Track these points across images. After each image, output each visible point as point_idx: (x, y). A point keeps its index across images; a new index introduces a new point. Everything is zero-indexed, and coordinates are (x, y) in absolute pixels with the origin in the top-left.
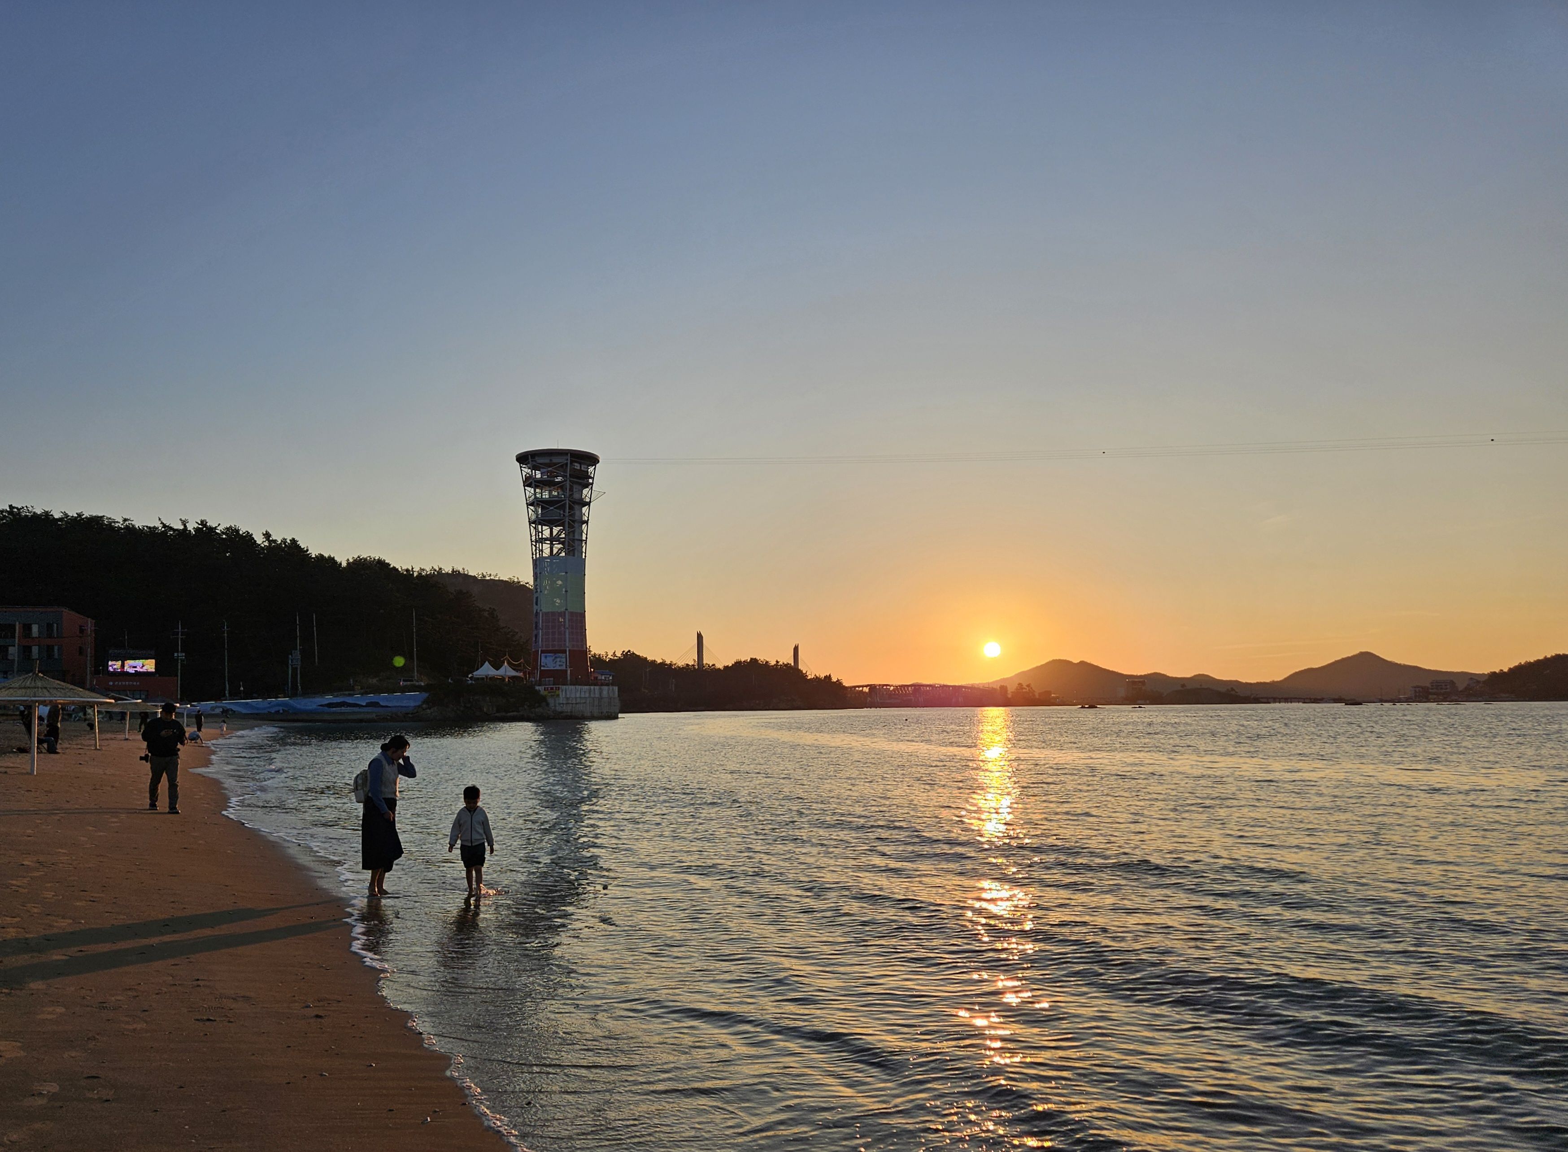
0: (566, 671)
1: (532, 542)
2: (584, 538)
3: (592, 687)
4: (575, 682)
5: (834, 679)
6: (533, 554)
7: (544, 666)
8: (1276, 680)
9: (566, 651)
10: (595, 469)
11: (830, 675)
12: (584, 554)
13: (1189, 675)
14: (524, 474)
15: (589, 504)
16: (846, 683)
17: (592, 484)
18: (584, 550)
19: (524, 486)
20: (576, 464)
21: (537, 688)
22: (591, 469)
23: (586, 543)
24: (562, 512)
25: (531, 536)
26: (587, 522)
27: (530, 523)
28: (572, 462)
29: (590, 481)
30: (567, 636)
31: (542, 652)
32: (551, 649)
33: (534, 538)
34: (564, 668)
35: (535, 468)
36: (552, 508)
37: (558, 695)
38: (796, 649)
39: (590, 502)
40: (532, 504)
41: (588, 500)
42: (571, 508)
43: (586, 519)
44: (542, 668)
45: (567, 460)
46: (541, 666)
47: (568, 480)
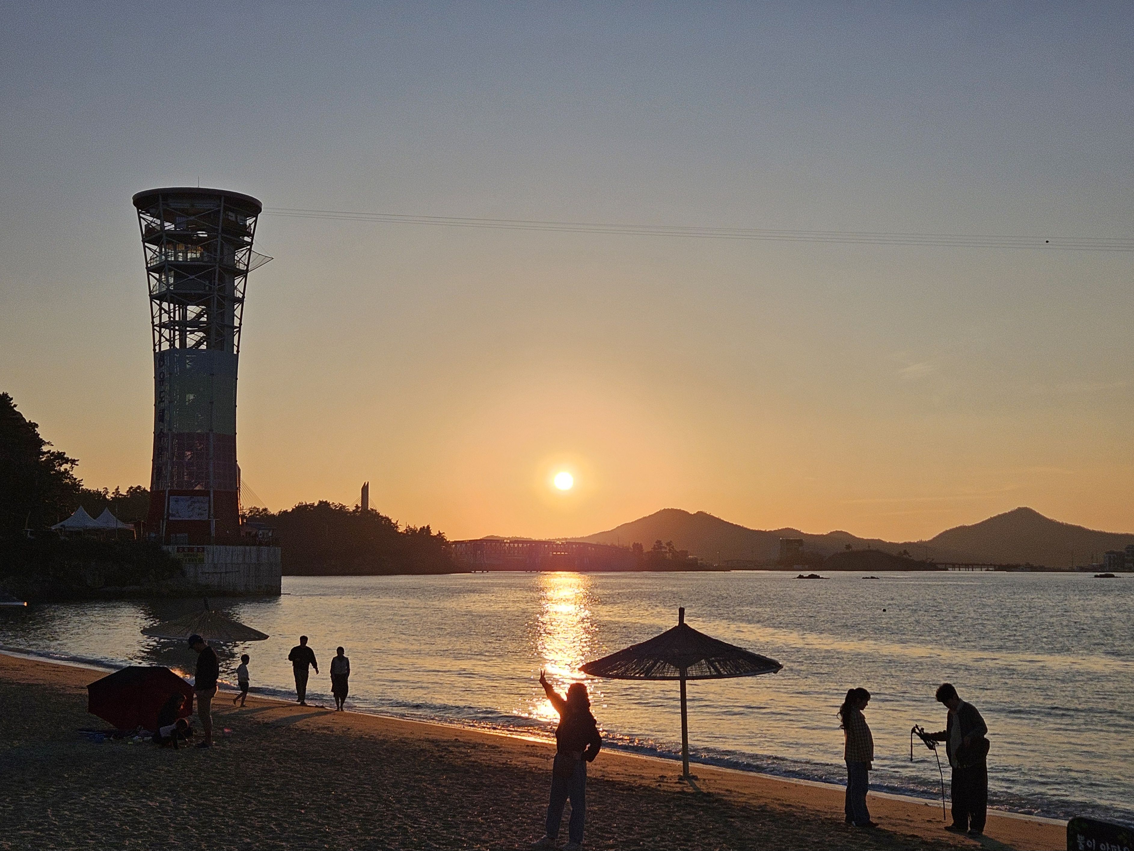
0: (208, 524)
1: (154, 326)
2: (236, 323)
3: (248, 548)
4: (222, 541)
5: (434, 533)
6: (155, 345)
7: (173, 515)
8: (924, 540)
9: (209, 492)
10: (256, 221)
11: (428, 527)
12: (235, 348)
13: (825, 532)
14: (144, 223)
15: (244, 274)
16: (450, 538)
17: (251, 244)
18: (236, 343)
19: (144, 241)
20: (230, 214)
21: (165, 548)
22: (250, 221)
23: (239, 331)
24: (207, 283)
25: (153, 317)
26: (241, 301)
27: (152, 298)
28: (226, 209)
29: (247, 239)
30: (211, 469)
31: (172, 493)
32: (184, 488)
33: (157, 321)
34: (205, 518)
35: (165, 217)
36: (193, 277)
37: (202, 561)
38: (365, 489)
39: (247, 271)
40: (157, 269)
41: (242, 267)
42: (221, 279)
43: (241, 296)
44: (171, 518)
45: (219, 206)
46: (169, 515)
47: (220, 236)
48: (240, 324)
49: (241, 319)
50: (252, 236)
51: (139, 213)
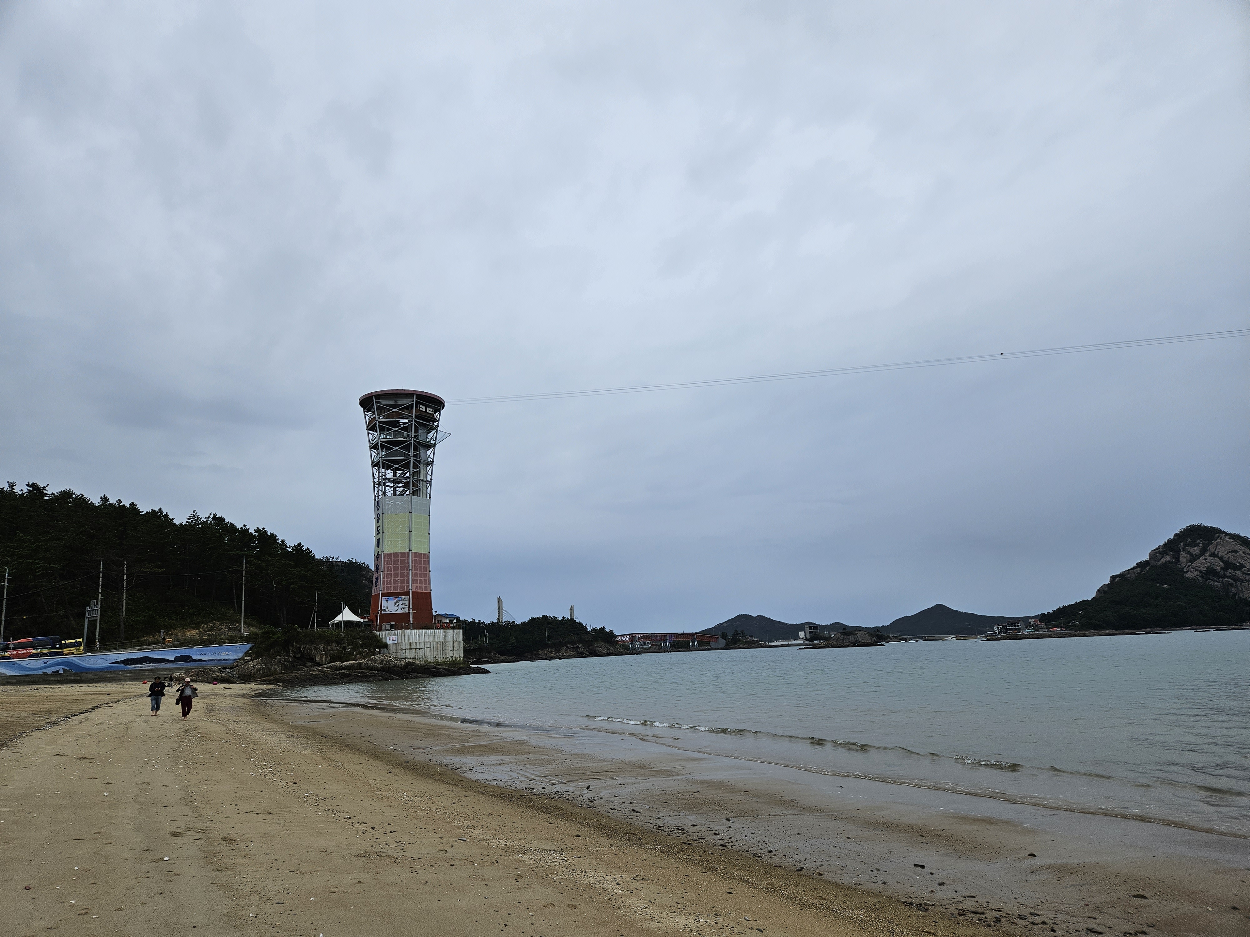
0: (409, 614)
1: (374, 485)
2: (429, 479)
3: (437, 631)
4: (419, 626)
5: (607, 630)
6: (375, 497)
7: (385, 610)
9: (409, 593)
10: (440, 413)
12: (428, 495)
14: (367, 418)
15: (434, 446)
16: (616, 633)
17: (437, 428)
20: (421, 406)
21: (377, 633)
22: (437, 413)
23: (430, 485)
24: (406, 452)
25: (374, 478)
26: (431, 463)
27: (373, 466)
28: (417, 403)
29: (436, 425)
30: (411, 578)
31: (383, 595)
32: (392, 591)
33: (376, 480)
34: (406, 611)
35: (378, 411)
36: (397, 448)
39: (435, 444)
40: (375, 447)
41: (432, 442)
42: (416, 449)
43: (431, 461)
44: (383, 612)
45: (413, 401)
46: (382, 610)
47: (414, 420)
48: (431, 479)
49: (431, 476)
50: (438, 422)
51: (364, 412)
